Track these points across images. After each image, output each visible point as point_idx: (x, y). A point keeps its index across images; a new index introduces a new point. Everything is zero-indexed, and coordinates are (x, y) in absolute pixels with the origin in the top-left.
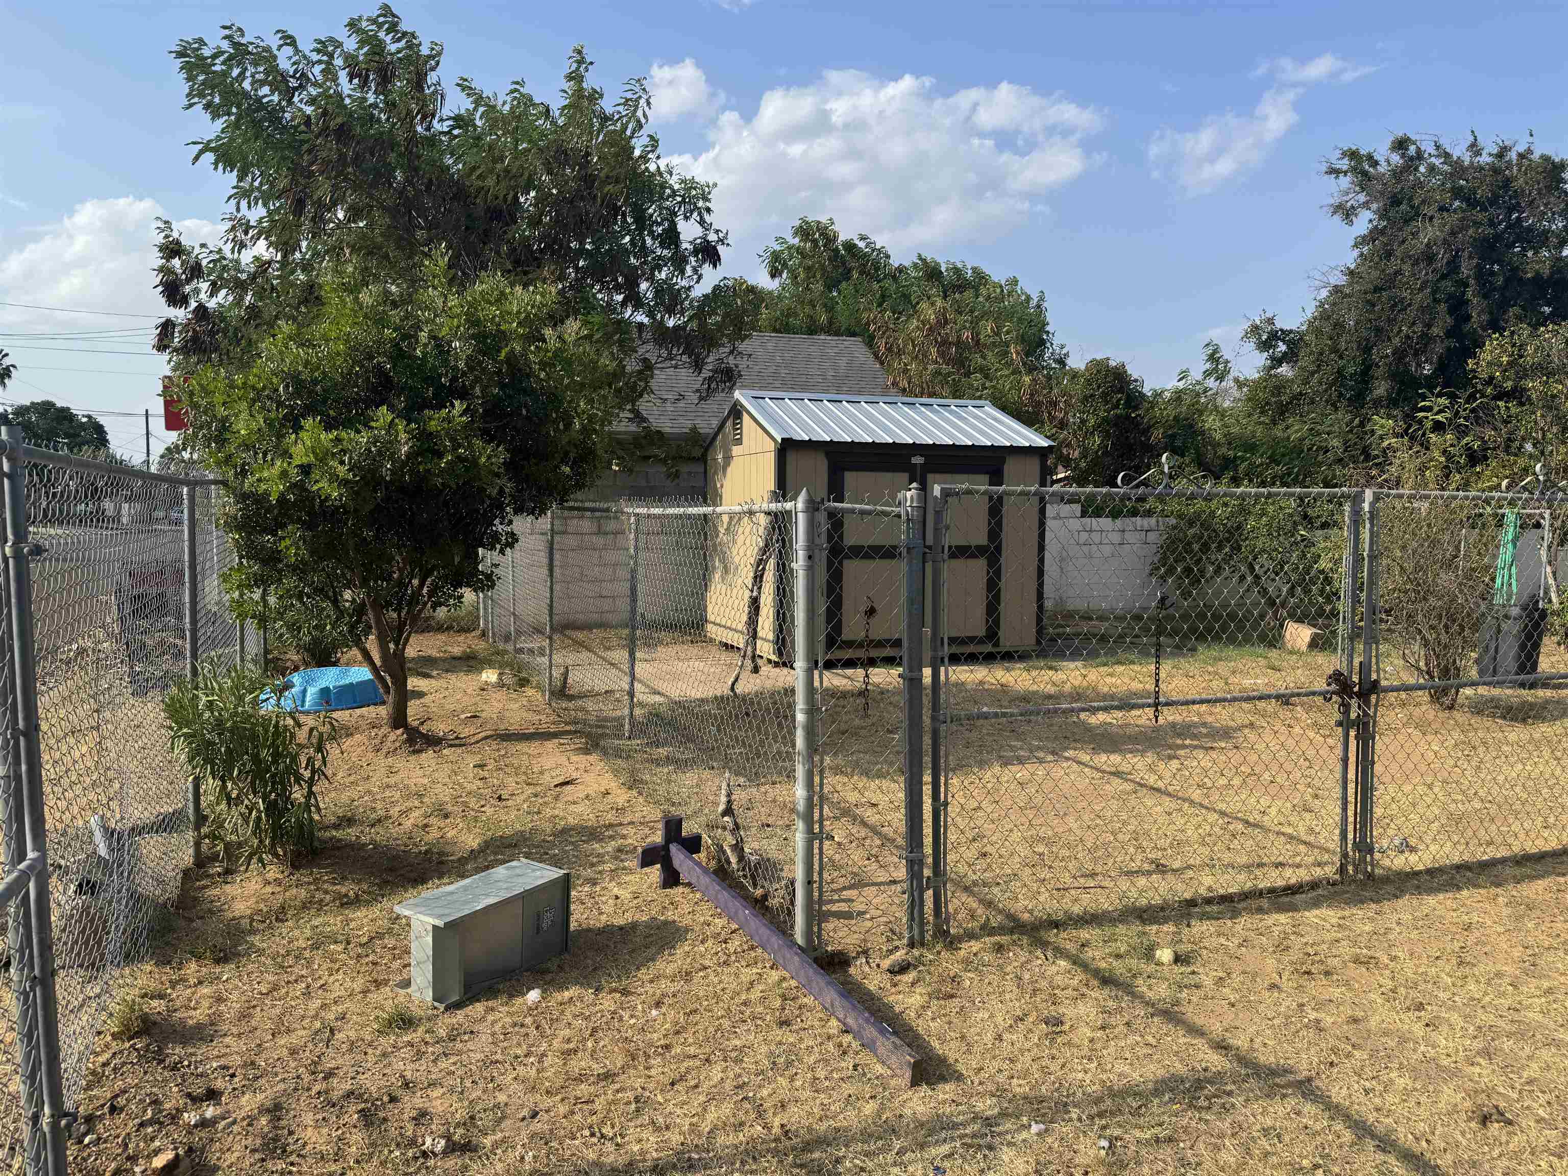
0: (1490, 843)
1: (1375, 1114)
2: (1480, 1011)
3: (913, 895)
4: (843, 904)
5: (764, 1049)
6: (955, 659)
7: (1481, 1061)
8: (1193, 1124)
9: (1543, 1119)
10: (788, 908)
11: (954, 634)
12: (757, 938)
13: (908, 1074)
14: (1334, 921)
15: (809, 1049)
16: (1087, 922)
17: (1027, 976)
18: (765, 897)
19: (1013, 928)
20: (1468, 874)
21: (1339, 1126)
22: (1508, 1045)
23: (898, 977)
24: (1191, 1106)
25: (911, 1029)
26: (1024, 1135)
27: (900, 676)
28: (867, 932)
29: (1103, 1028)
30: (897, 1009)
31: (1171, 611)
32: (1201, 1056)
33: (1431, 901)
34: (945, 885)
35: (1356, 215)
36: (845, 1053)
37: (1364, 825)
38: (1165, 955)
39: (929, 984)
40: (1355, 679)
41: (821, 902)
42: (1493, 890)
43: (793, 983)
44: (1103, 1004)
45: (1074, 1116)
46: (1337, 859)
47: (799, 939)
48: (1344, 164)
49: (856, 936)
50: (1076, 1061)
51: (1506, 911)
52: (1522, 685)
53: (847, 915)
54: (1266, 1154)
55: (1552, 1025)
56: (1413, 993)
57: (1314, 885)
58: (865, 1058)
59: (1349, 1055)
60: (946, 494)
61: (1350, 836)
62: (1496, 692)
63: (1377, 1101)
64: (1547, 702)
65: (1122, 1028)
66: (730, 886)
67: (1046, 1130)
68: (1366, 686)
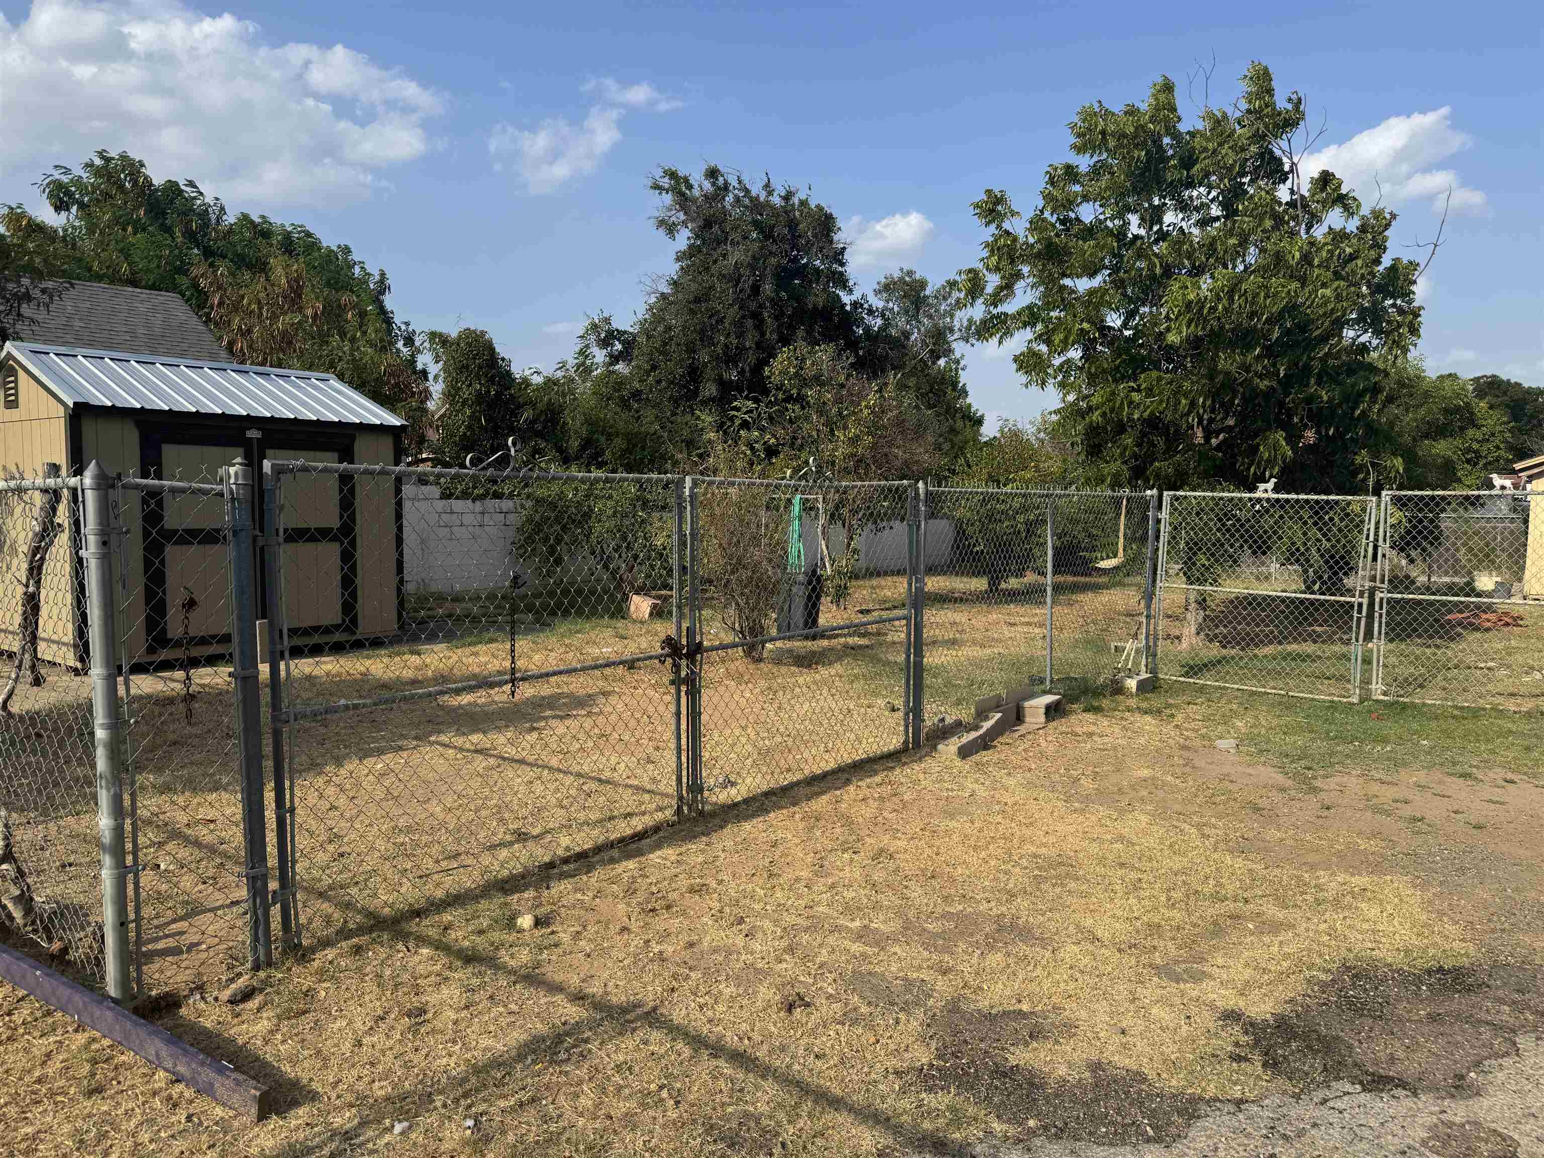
0: (789, 770)
1: (708, 1026)
2: (785, 914)
3: (255, 913)
4: (171, 939)
5: (67, 1128)
6: (297, 652)
7: (787, 957)
8: (554, 1079)
9: (831, 995)
10: (96, 958)
11: (295, 624)
12: (54, 1000)
13: (254, 1111)
14: (673, 858)
15: (129, 1114)
16: (449, 905)
17: (388, 972)
18: (65, 951)
19: (372, 926)
20: (774, 798)
21: (680, 1045)
22: (805, 938)
23: (241, 1006)
24: (552, 1062)
25: (257, 1059)
26: (387, 1138)
27: (230, 675)
28: (203, 963)
29: (467, 1007)
30: (240, 1042)
31: (523, 590)
32: (561, 1011)
33: (747, 826)
34: (294, 896)
35: (678, 231)
36: (175, 1105)
37: (694, 769)
38: (525, 921)
39: (279, 1005)
40: (684, 641)
41: (139, 942)
42: (792, 809)
43: (106, 1042)
44: (466, 983)
45: (439, 1104)
46: (674, 802)
47: (112, 989)
48: (666, 182)
49: (187, 972)
50: (441, 1047)
51: (801, 825)
52: (806, 638)
53: (176, 951)
54: (619, 1088)
55: (835, 914)
56: (736, 910)
57: (657, 829)
58: (201, 1104)
59: (687, 977)
60: (278, 471)
61: (684, 780)
62: (789, 644)
63: (710, 1013)
64: (824, 649)
65: (485, 1003)
66: (15, 946)
67: (410, 1127)
68: (693, 648)
